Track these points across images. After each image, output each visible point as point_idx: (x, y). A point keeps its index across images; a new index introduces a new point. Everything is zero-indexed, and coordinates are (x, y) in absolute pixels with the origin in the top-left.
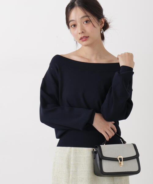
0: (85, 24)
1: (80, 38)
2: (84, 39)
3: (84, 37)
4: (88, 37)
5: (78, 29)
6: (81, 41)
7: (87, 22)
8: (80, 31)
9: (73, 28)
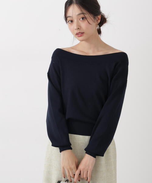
0: (81, 21)
1: (76, 33)
2: (80, 35)
3: (79, 33)
4: (84, 33)
5: (75, 25)
6: (77, 36)
7: (83, 18)
8: (75, 28)
9: (70, 23)
